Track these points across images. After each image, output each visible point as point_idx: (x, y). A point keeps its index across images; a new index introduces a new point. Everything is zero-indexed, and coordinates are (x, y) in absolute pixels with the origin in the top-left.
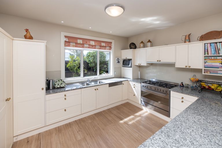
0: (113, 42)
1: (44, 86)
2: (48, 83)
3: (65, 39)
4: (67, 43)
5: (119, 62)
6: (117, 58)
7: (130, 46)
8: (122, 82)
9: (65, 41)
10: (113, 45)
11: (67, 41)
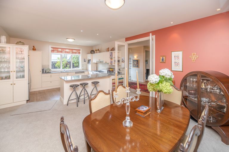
0: (81, 49)
1: (41, 70)
2: (43, 70)
3: (51, 49)
4: (53, 51)
5: (85, 61)
6: (83, 59)
7: (91, 52)
8: (84, 71)
9: (52, 50)
10: (81, 51)
11: (53, 50)
